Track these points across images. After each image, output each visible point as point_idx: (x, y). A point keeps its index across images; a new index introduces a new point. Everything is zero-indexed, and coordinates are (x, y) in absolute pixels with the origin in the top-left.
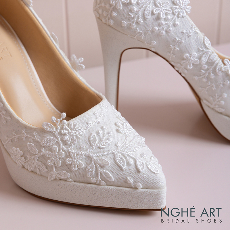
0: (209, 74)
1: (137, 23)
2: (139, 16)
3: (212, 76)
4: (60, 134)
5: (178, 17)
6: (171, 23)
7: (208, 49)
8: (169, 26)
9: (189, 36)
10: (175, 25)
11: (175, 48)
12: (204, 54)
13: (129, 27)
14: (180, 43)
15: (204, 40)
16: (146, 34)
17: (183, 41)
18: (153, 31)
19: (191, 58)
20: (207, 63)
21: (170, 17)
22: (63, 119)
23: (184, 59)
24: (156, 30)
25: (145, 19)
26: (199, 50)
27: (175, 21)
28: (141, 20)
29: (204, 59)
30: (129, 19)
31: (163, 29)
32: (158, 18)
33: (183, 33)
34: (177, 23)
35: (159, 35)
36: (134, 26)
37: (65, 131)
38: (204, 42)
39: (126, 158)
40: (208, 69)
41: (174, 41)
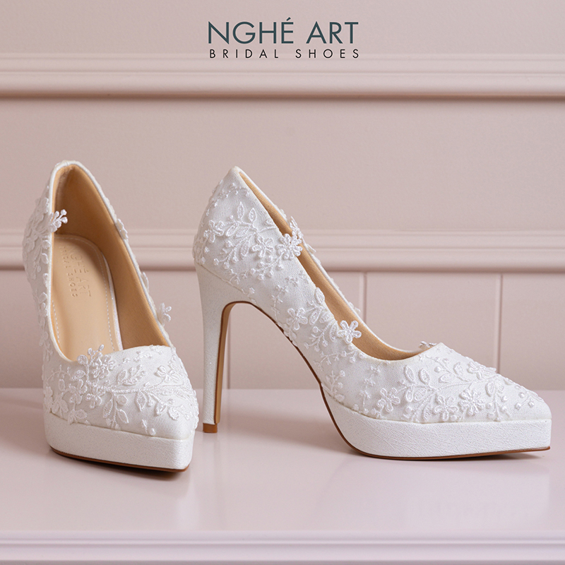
0: (321, 339)
1: (231, 262)
2: (233, 253)
3: (325, 343)
5: (283, 259)
6: (273, 265)
7: (320, 304)
8: (270, 269)
9: (295, 285)
10: (277, 269)
11: (277, 300)
12: (314, 310)
13: (222, 267)
14: (284, 293)
15: (316, 292)
16: (241, 277)
17: (287, 291)
18: (249, 275)
19: (297, 315)
20: (318, 324)
21: (271, 257)
23: (289, 317)
24: (253, 271)
25: (240, 258)
26: (308, 306)
27: (278, 263)
28: (235, 258)
29: (315, 319)
30: (222, 256)
31: (263, 271)
32: (257, 258)
33: (287, 279)
34: (281, 266)
35: (257, 280)
36: (228, 265)
37: (96, 364)
38: (315, 295)
39: (148, 399)
40: (320, 333)
41: (276, 289)
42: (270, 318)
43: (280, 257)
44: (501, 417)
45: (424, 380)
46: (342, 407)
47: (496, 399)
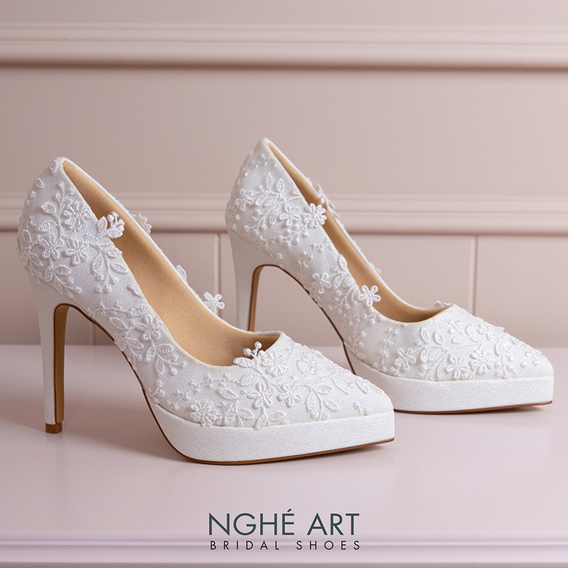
0: (344, 303)
1: (261, 230)
2: (262, 221)
3: (347, 306)
4: (262, 365)
5: (309, 227)
6: (299, 233)
7: (342, 270)
8: (296, 236)
9: (320, 251)
10: (303, 236)
11: (303, 265)
12: (337, 275)
13: (253, 234)
14: (309, 259)
15: (339, 258)
16: (270, 243)
17: (312, 257)
18: (277, 241)
19: (322, 279)
20: (341, 288)
21: (297, 225)
22: (259, 350)
23: (314, 280)
24: (280, 239)
25: (269, 225)
26: (331, 271)
27: (304, 231)
28: (264, 226)
29: (338, 283)
30: (252, 223)
31: (289, 239)
32: (284, 226)
33: (312, 246)
34: (306, 234)
35: (285, 247)
36: (257, 232)
38: (338, 261)
40: (342, 297)
41: (302, 255)
42: (297, 281)
43: (306, 226)
44: (508, 374)
45: (437, 341)
46: (362, 363)
47: (505, 360)
